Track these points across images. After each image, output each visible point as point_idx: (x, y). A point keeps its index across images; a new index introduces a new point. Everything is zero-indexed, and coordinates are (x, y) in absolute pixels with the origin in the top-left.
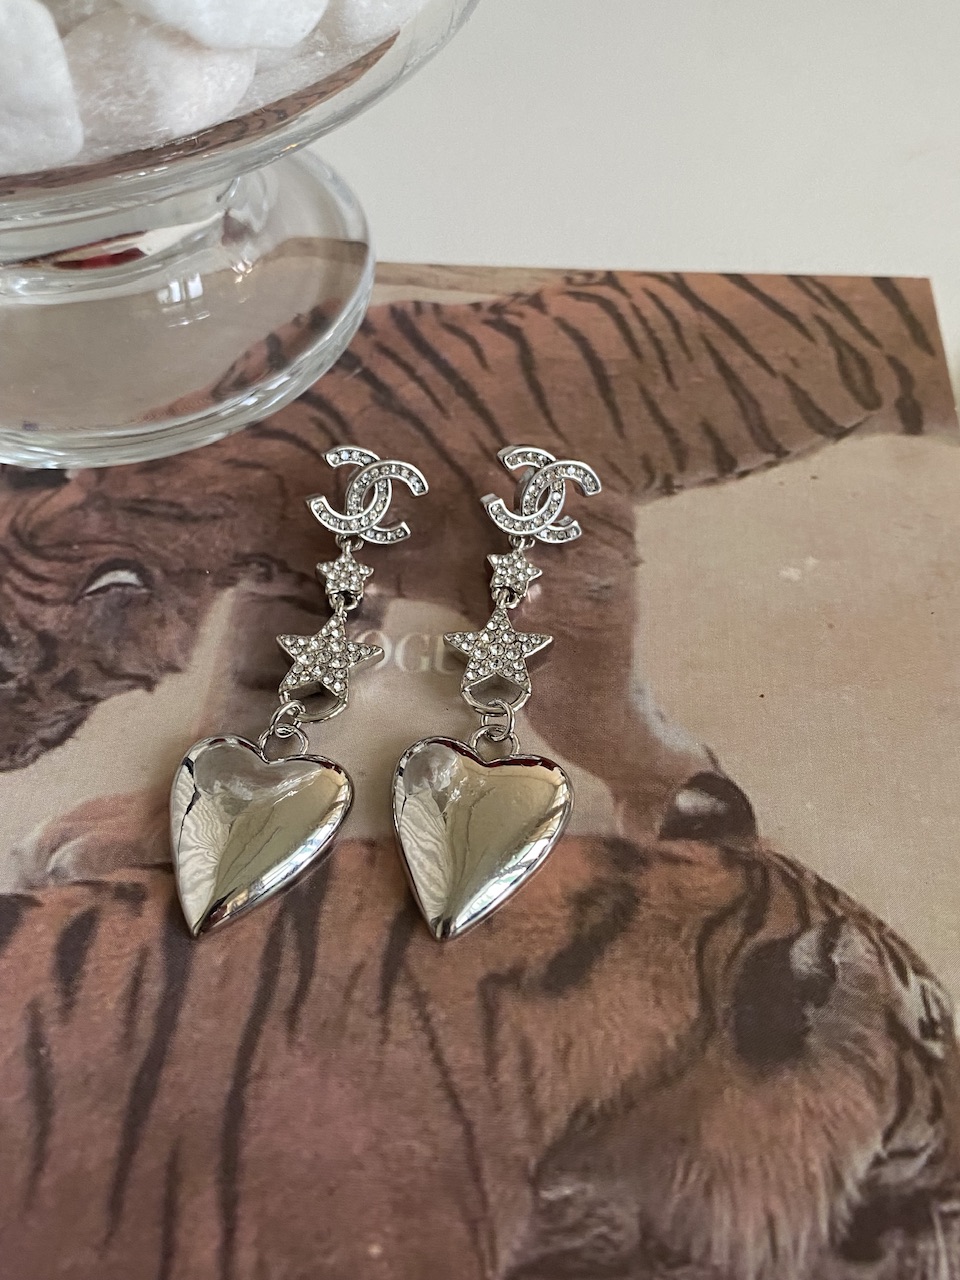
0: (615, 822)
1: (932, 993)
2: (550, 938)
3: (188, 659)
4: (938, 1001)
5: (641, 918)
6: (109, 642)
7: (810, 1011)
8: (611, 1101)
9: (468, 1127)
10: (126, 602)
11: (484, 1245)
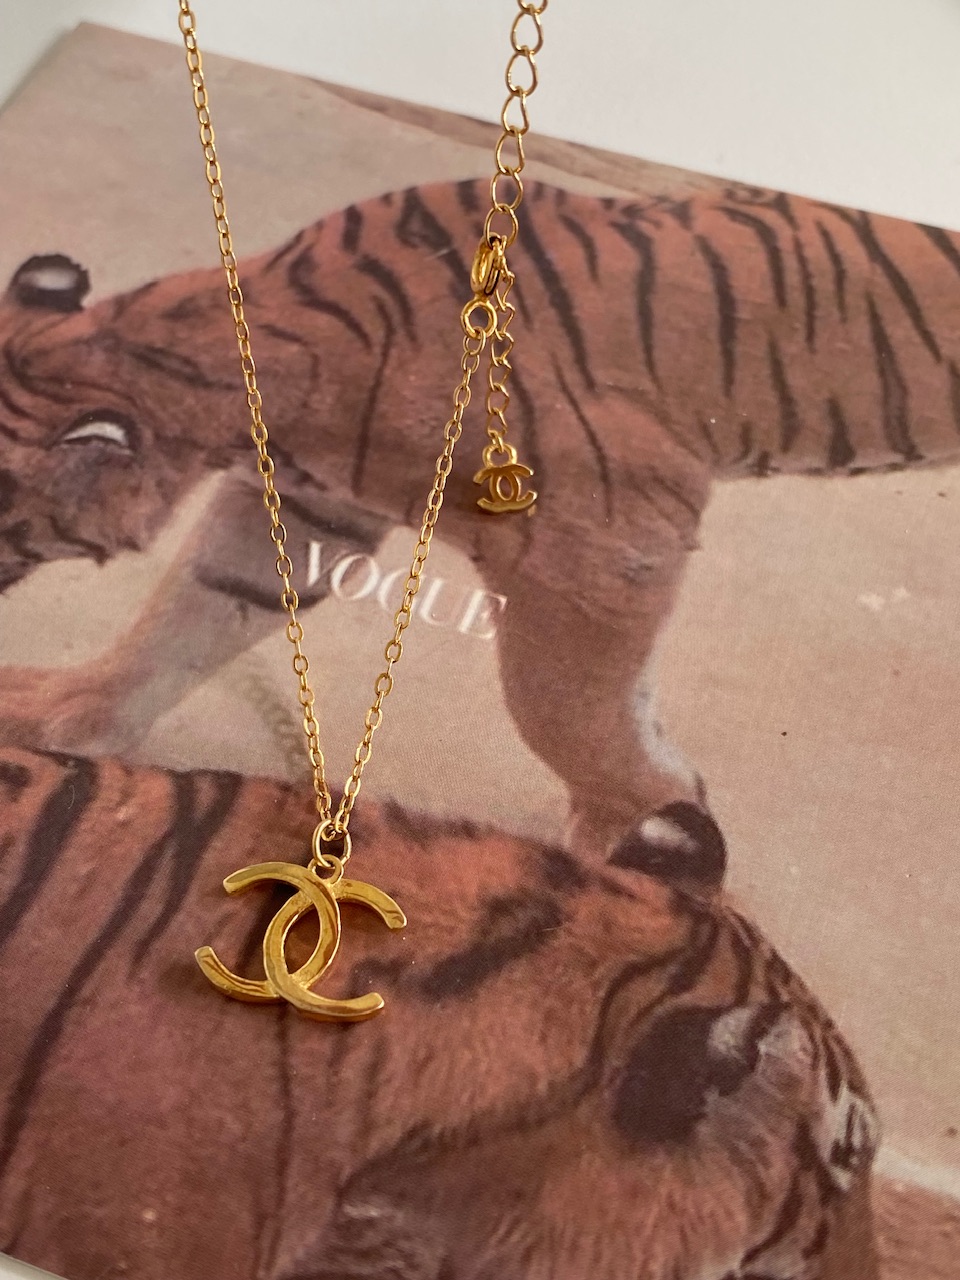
0: (564, 832)
1: (862, 1116)
2: (447, 937)
3: (152, 538)
4: (864, 1127)
5: (556, 943)
6: (74, 499)
7: (712, 1097)
8: (454, 1130)
9: (290, 1115)
10: (106, 459)
11: (266, 1243)
